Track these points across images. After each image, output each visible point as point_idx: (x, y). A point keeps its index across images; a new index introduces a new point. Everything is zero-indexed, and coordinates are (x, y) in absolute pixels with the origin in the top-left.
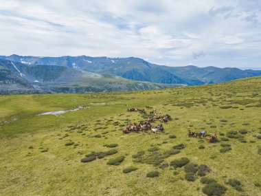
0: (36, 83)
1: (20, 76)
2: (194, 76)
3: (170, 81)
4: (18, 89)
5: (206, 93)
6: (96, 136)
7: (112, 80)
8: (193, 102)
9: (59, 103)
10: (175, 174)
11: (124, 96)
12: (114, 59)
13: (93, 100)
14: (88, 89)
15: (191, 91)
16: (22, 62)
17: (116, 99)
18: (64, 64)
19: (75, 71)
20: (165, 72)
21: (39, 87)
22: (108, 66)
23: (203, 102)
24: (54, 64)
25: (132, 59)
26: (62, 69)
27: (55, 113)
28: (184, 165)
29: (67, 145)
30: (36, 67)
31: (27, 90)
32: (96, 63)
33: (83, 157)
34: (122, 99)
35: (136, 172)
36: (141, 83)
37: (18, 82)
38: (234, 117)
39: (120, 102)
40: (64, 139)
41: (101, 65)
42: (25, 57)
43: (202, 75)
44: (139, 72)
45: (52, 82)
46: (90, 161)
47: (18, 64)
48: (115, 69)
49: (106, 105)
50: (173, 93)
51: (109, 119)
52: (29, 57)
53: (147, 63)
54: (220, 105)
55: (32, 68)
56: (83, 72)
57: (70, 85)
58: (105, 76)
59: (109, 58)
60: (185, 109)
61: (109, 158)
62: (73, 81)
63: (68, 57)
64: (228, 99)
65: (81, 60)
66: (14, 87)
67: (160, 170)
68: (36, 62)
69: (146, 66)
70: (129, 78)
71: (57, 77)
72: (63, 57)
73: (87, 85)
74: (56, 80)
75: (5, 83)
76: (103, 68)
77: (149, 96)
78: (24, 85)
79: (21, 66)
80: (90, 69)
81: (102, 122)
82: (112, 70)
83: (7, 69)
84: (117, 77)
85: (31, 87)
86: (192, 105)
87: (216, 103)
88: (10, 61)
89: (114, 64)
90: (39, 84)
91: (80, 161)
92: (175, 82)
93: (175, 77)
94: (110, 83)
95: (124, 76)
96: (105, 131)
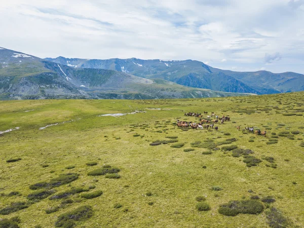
0: (82, 88)
1: (66, 80)
2: (265, 84)
3: (235, 89)
4: (64, 93)
5: (274, 102)
6: (158, 132)
7: (165, 87)
8: (255, 109)
9: (114, 107)
10: (225, 153)
11: (180, 103)
12: (169, 62)
13: (147, 106)
14: (137, 97)
15: (257, 100)
16: (69, 65)
17: (171, 105)
18: (112, 67)
19: (124, 75)
20: (230, 77)
21: (85, 93)
22: (160, 70)
23: (266, 110)
24: (102, 67)
25: (189, 62)
26: (109, 73)
27: (114, 115)
28: (233, 149)
29: (135, 136)
30: (82, 71)
31: (73, 95)
32: (147, 67)
33: (151, 143)
34: (179, 105)
35: (194, 151)
36: (199, 91)
37: (64, 86)
38: (294, 122)
39: (176, 108)
40: (131, 132)
41: (153, 69)
42: (72, 60)
43: (277, 83)
44: (198, 77)
45: (99, 87)
46: (157, 145)
47: (64, 66)
48: (169, 73)
49: (161, 110)
50: (235, 101)
51: (167, 121)
52: (76, 59)
53: (207, 67)
54: (285, 113)
55: (79, 71)
56: (133, 76)
57: (117, 91)
58: (157, 82)
59: (162, 61)
60: (245, 115)
61: (171, 144)
62: (121, 87)
63: (116, 59)
64: (296, 108)
65: (131, 63)
66: (60, 91)
67: (212, 151)
68: (83, 65)
69: (206, 70)
70: (185, 84)
71: (104, 82)
72: (111, 60)
73: (136, 92)
74: (103, 85)
75: (51, 87)
76: (156, 73)
77: (208, 103)
78: (71, 89)
79: (68, 69)
80: (140, 73)
81: (161, 123)
82: (165, 75)
83: (54, 72)
84: (171, 83)
85: (77, 92)
86: (253, 112)
87: (280, 111)
88: (56, 64)
89: (168, 68)
90: (85, 89)
91: (149, 145)
92: (241, 91)
93: (242, 84)
94: (163, 90)
95: (179, 82)
96: (164, 128)
